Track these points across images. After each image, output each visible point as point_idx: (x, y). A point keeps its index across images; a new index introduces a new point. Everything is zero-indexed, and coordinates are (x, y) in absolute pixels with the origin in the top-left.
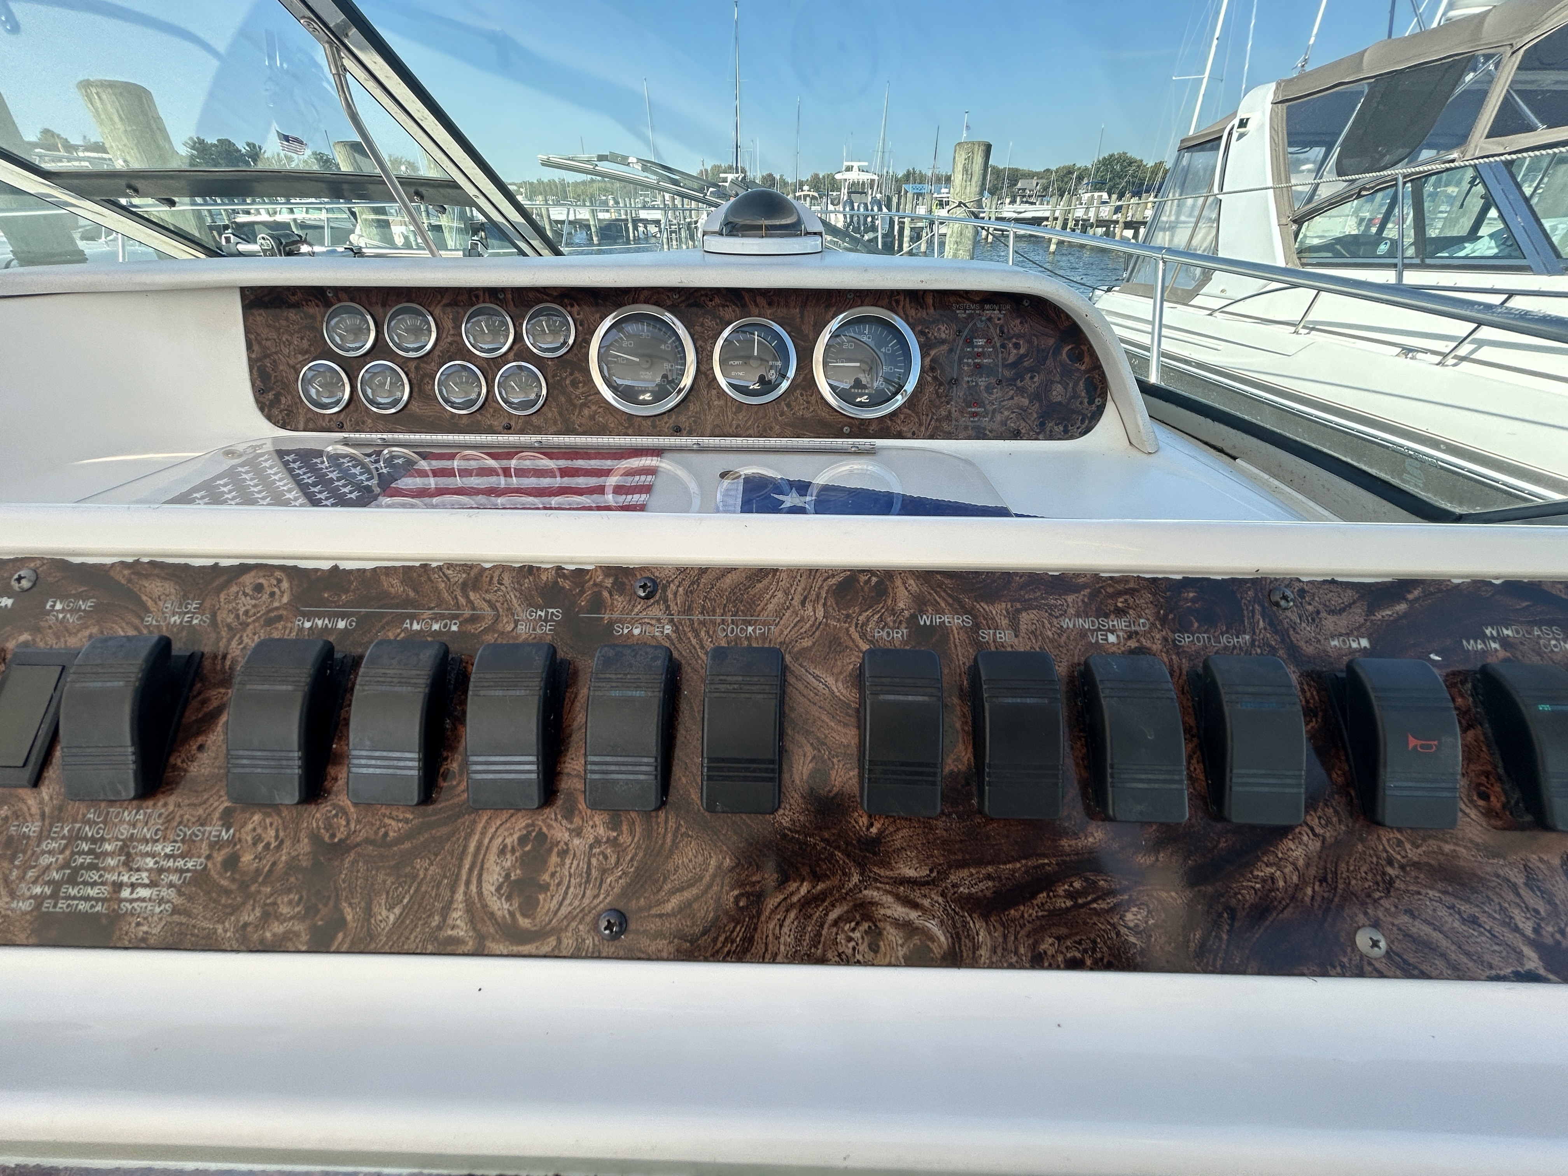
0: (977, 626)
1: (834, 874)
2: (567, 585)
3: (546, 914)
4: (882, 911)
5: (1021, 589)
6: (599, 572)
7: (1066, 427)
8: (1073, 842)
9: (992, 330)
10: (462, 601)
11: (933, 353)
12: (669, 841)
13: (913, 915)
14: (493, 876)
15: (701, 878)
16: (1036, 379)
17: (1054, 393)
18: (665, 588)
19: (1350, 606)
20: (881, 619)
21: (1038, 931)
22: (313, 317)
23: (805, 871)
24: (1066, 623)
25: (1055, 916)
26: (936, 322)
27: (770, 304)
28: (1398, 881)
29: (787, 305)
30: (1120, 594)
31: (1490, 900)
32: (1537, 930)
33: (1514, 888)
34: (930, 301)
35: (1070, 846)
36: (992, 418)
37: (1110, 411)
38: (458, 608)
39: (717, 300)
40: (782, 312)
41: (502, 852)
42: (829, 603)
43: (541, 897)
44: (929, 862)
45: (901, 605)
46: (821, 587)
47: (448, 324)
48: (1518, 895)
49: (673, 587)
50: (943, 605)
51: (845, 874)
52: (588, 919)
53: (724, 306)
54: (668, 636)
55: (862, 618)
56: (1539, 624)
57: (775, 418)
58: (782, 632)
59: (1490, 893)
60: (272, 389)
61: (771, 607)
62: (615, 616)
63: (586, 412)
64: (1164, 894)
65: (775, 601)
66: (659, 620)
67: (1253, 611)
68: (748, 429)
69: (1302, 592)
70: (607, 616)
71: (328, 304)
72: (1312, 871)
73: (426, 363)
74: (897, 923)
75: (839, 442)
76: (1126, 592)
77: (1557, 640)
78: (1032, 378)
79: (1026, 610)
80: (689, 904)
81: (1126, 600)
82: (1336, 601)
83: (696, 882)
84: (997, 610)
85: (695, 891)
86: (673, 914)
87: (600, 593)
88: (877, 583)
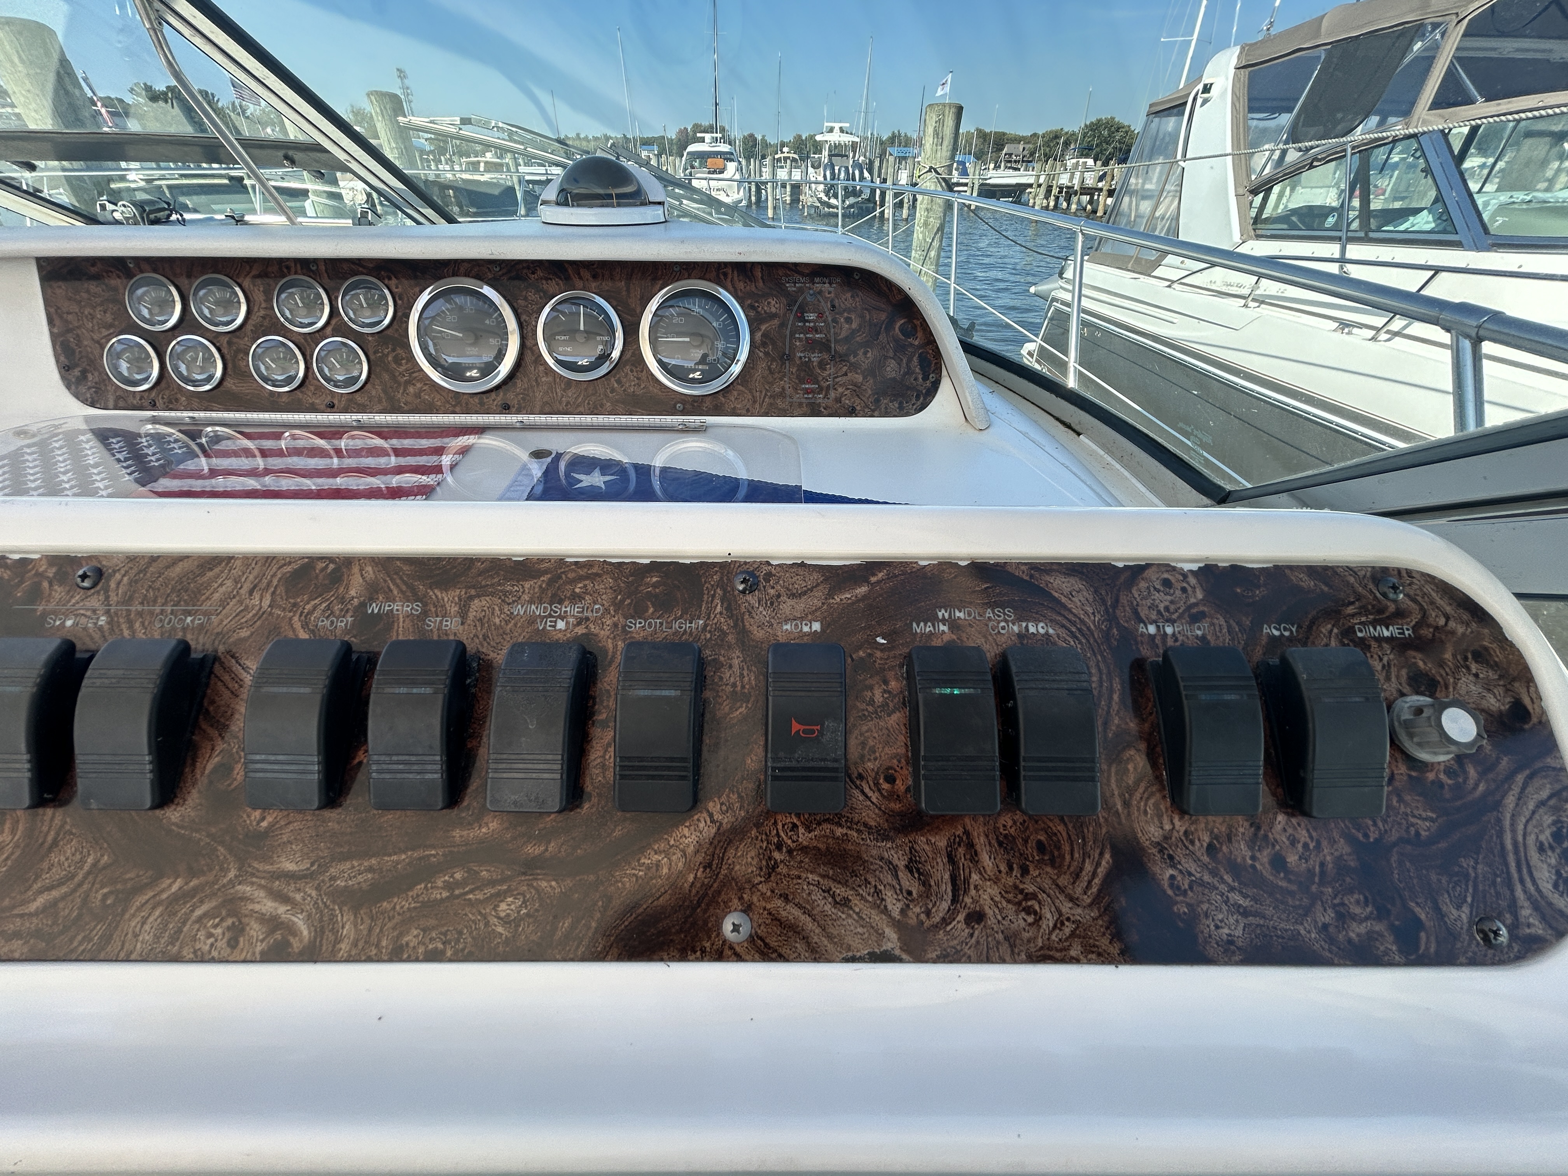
0: (425, 613)
1: (211, 870)
2: (7, 575)
4: (250, 907)
5: (479, 575)
6: (44, 561)
7: (901, 403)
8: (465, 833)
9: (823, 303)
11: (763, 327)
12: (50, 839)
13: (282, 909)
15: (73, 877)
16: (869, 355)
17: (888, 369)
18: (109, 578)
19: (811, 590)
20: (328, 607)
21: (406, 923)
22: (115, 289)
23: (181, 867)
24: (519, 610)
25: (430, 906)
26: (765, 296)
27: (595, 277)
28: (781, 866)
29: (612, 278)
30: (581, 578)
31: (867, 882)
32: (903, 912)
33: (894, 870)
34: (759, 274)
35: (461, 837)
36: (826, 395)
37: (945, 388)
39: (540, 273)
40: (607, 285)
42: (278, 592)
44: (313, 855)
46: (274, 575)
47: (259, 296)
48: (897, 877)
49: (118, 576)
51: (221, 869)
53: (547, 279)
54: (101, 628)
55: (308, 607)
56: (992, 605)
57: (606, 396)
58: (222, 621)
59: (868, 876)
60: (77, 365)
61: (216, 596)
62: (51, 606)
63: (411, 389)
64: (544, 884)
65: (222, 590)
66: (94, 611)
67: (713, 596)
68: (578, 406)
69: (768, 576)
70: (41, 608)
71: (130, 275)
72: (700, 858)
73: (238, 337)
74: (263, 918)
75: (669, 420)
76: (588, 577)
77: (1006, 621)
78: (865, 353)
79: (478, 596)
80: (54, 903)
81: (585, 586)
82: (799, 584)
83: (68, 880)
84: (449, 598)
85: (64, 889)
86: (36, 914)
87: (39, 584)
88: (334, 570)
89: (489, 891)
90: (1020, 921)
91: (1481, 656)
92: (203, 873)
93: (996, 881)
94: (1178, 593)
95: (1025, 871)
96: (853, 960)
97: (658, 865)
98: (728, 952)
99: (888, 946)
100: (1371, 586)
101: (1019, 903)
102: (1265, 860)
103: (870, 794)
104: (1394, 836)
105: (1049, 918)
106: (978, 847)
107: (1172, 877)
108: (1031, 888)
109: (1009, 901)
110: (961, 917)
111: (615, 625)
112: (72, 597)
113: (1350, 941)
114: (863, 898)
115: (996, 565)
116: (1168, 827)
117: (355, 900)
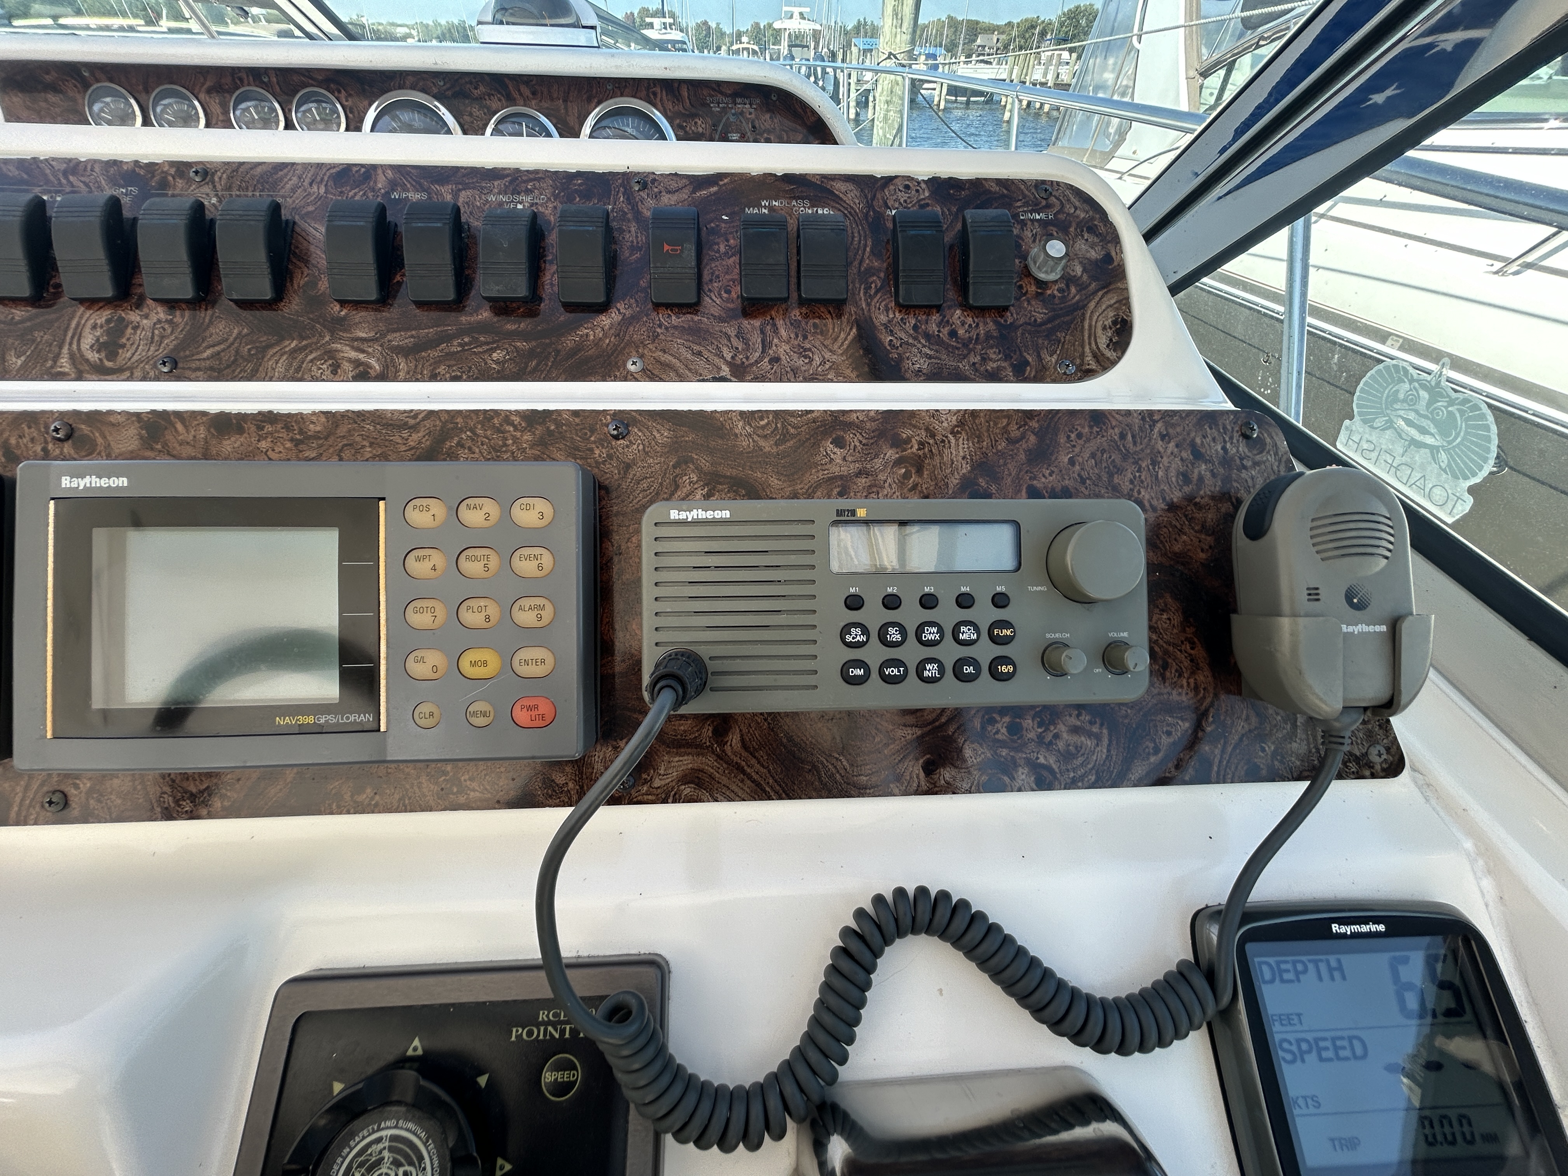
0: (430, 198)
1: (314, 336)
2: (142, 172)
3: (124, 359)
4: (342, 355)
5: (464, 176)
6: (166, 164)
8: (468, 318)
9: (744, 123)
10: (64, 181)
12: (207, 320)
13: (361, 356)
14: (88, 340)
15: (227, 340)
18: (213, 174)
19: (681, 189)
20: (364, 194)
21: (438, 362)
23: (295, 335)
24: (491, 198)
25: (450, 355)
26: (692, 115)
27: (534, 92)
29: (549, 94)
30: (531, 180)
31: (712, 343)
32: (732, 357)
33: (729, 338)
34: (684, 91)
35: (466, 320)
38: (62, 186)
39: (483, 87)
40: (547, 102)
41: (94, 327)
42: (329, 184)
43: (120, 351)
44: (376, 329)
45: (380, 186)
46: (325, 174)
47: (215, 109)
48: (730, 341)
49: (219, 174)
50: (409, 186)
51: (321, 336)
52: (151, 362)
53: (489, 94)
54: (214, 205)
55: (351, 194)
56: (796, 198)
58: (294, 201)
59: (713, 341)
61: (288, 186)
62: (177, 192)
64: (519, 344)
65: (292, 182)
66: (207, 195)
67: (618, 192)
69: (654, 181)
70: (170, 192)
71: (86, 85)
72: (612, 331)
74: (350, 360)
76: (535, 179)
77: (804, 207)
79: (464, 189)
80: (218, 353)
81: (534, 184)
82: (674, 185)
83: (224, 341)
84: (445, 189)
85: (222, 346)
86: (208, 359)
87: (166, 177)
88: (364, 173)
89: (485, 348)
90: (801, 362)
91: (1092, 230)
92: (308, 338)
93: (788, 342)
94: (913, 192)
95: (805, 337)
96: (703, 380)
97: (587, 335)
98: (630, 377)
99: (723, 374)
100: (1033, 190)
101: (801, 353)
102: (946, 333)
103: (715, 299)
104: (1022, 321)
105: (817, 360)
106: (779, 326)
107: (891, 340)
108: (808, 346)
109: (794, 352)
110: (766, 360)
111: (555, 208)
112: (191, 186)
113: (987, 370)
114: (709, 351)
115: (801, 175)
116: (891, 316)
117: (405, 352)
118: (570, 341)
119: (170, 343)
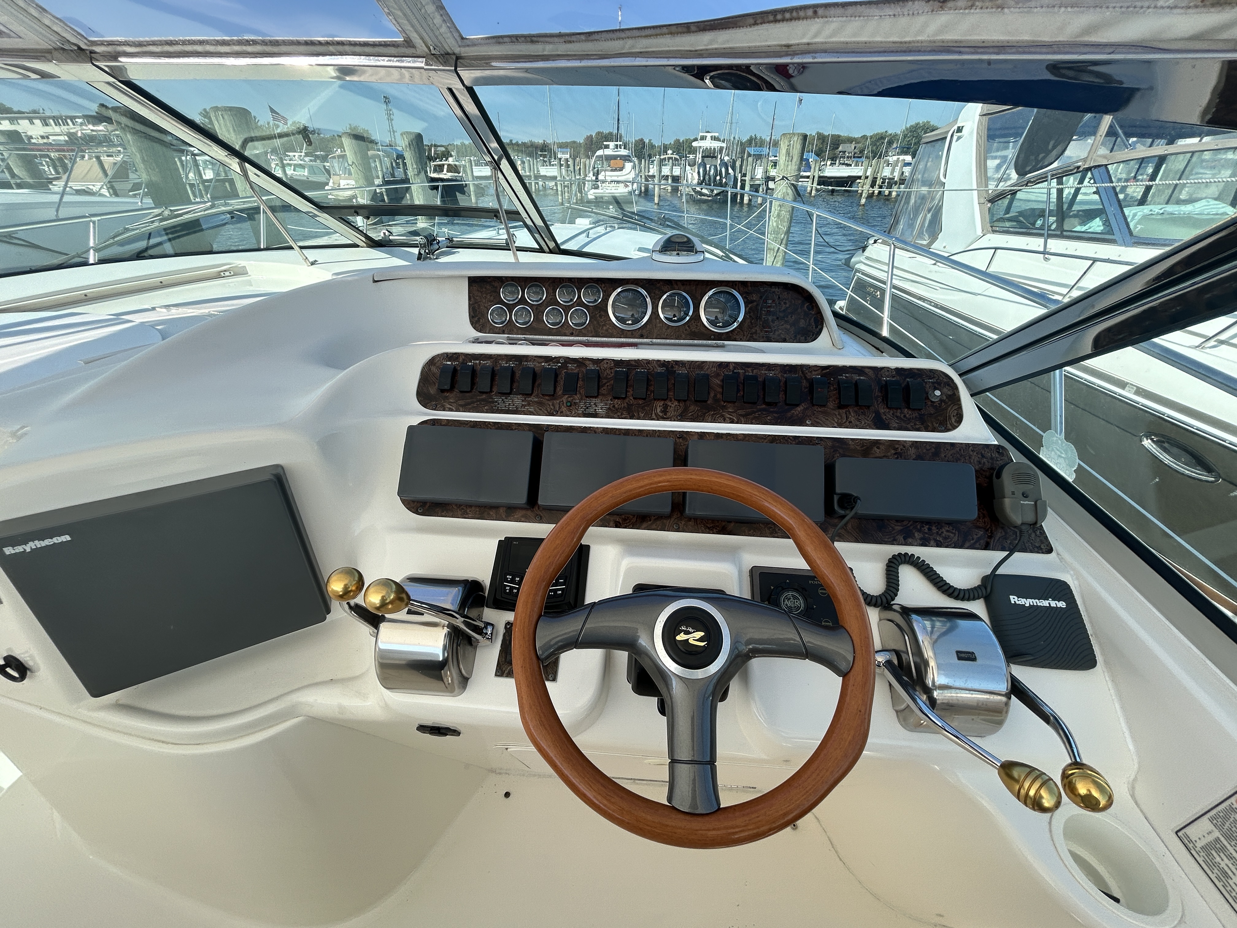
2: (666, 363)
3: (669, 415)
4: (726, 416)
5: (754, 366)
6: (672, 361)
7: (806, 337)
8: (760, 407)
9: (775, 297)
11: (750, 306)
12: (689, 405)
13: (731, 416)
14: (659, 410)
16: (793, 317)
17: (801, 323)
18: (685, 364)
20: (727, 371)
22: (497, 289)
24: (762, 372)
25: (756, 417)
26: (751, 293)
27: (684, 286)
29: (691, 287)
31: (831, 416)
32: (837, 421)
34: (750, 286)
36: (774, 333)
37: (825, 331)
39: (661, 283)
40: (689, 289)
41: (660, 406)
42: (717, 368)
43: (667, 413)
44: (734, 409)
45: (731, 368)
46: (715, 365)
47: (551, 291)
48: (836, 416)
49: (687, 364)
50: (739, 368)
51: (719, 410)
53: (663, 287)
55: (723, 370)
56: (854, 374)
57: (683, 332)
58: (708, 372)
60: (477, 316)
62: (676, 369)
63: (605, 328)
64: (774, 415)
65: (707, 367)
66: (684, 370)
67: (799, 371)
68: (671, 336)
69: (809, 368)
71: (503, 283)
72: (801, 412)
73: (541, 306)
74: (728, 418)
75: (708, 342)
77: (856, 376)
79: (755, 370)
80: (693, 414)
81: (775, 368)
82: (816, 369)
89: (765, 415)
90: (858, 423)
91: (949, 385)
92: (716, 411)
93: (854, 417)
94: (890, 372)
95: (859, 415)
97: (794, 413)
98: (808, 426)
99: (835, 426)
100: (929, 372)
101: (858, 420)
102: (903, 416)
103: (831, 403)
104: (927, 413)
105: (863, 423)
106: (851, 412)
107: (885, 417)
108: (860, 418)
109: (856, 420)
110: (848, 422)
111: (781, 375)
112: (680, 367)
113: (916, 427)
114: (830, 419)
115: (854, 367)
116: (885, 410)
117: (743, 416)
118: (789, 415)
119: (680, 411)
